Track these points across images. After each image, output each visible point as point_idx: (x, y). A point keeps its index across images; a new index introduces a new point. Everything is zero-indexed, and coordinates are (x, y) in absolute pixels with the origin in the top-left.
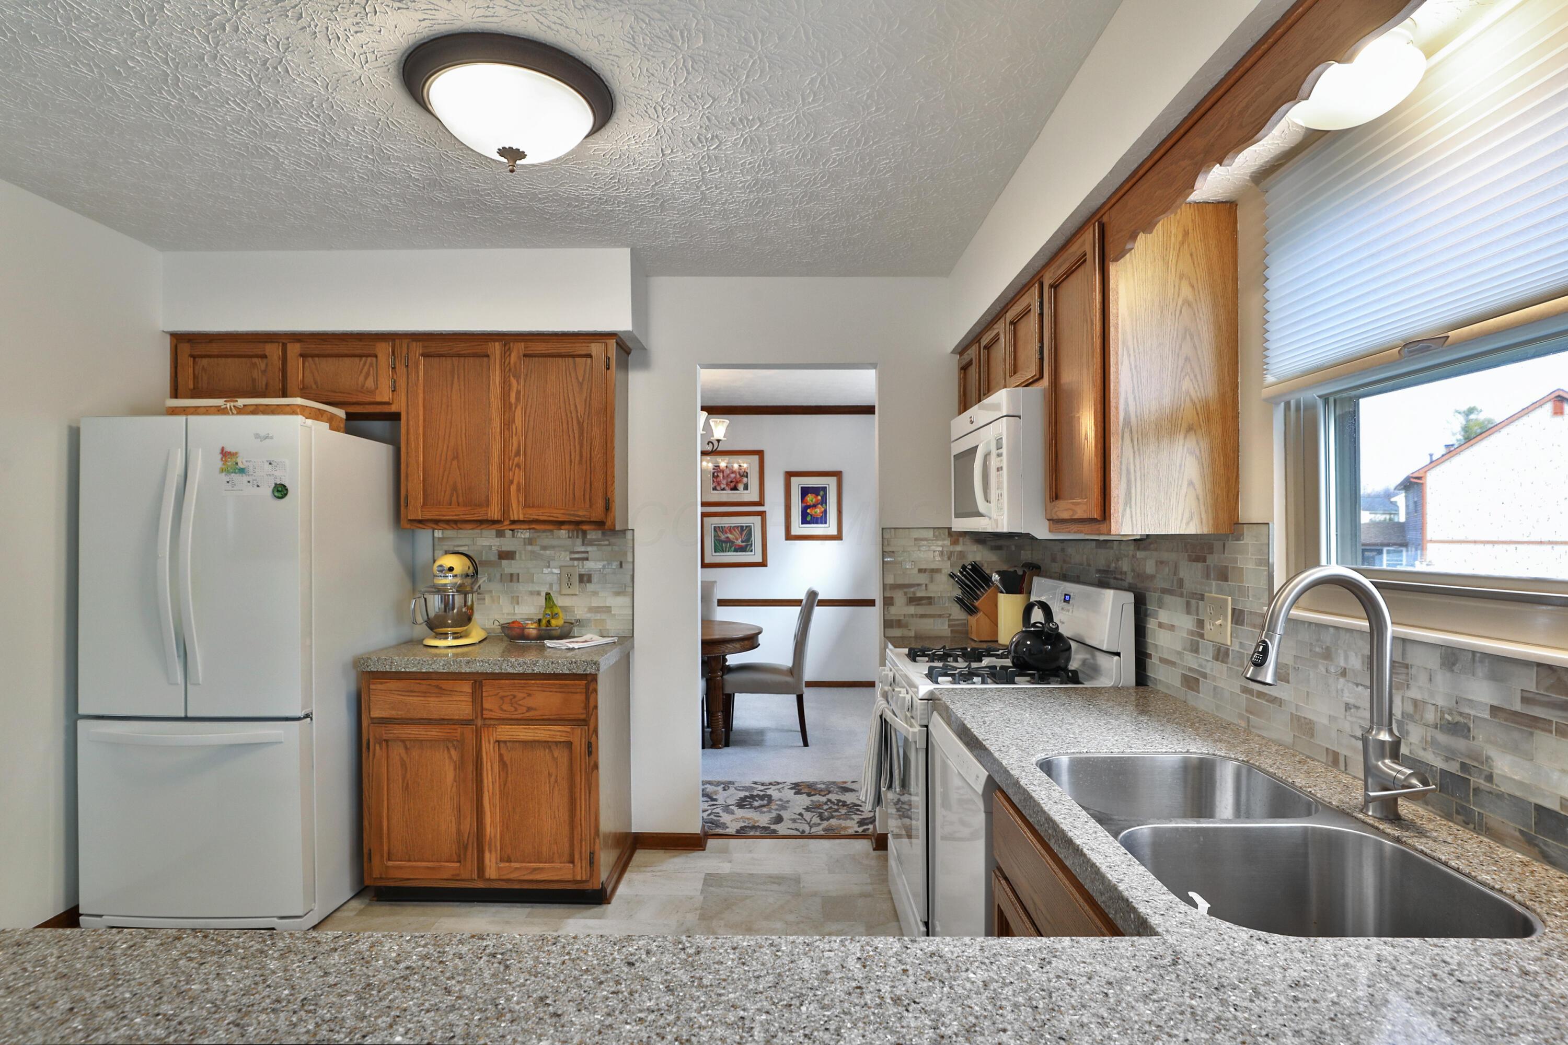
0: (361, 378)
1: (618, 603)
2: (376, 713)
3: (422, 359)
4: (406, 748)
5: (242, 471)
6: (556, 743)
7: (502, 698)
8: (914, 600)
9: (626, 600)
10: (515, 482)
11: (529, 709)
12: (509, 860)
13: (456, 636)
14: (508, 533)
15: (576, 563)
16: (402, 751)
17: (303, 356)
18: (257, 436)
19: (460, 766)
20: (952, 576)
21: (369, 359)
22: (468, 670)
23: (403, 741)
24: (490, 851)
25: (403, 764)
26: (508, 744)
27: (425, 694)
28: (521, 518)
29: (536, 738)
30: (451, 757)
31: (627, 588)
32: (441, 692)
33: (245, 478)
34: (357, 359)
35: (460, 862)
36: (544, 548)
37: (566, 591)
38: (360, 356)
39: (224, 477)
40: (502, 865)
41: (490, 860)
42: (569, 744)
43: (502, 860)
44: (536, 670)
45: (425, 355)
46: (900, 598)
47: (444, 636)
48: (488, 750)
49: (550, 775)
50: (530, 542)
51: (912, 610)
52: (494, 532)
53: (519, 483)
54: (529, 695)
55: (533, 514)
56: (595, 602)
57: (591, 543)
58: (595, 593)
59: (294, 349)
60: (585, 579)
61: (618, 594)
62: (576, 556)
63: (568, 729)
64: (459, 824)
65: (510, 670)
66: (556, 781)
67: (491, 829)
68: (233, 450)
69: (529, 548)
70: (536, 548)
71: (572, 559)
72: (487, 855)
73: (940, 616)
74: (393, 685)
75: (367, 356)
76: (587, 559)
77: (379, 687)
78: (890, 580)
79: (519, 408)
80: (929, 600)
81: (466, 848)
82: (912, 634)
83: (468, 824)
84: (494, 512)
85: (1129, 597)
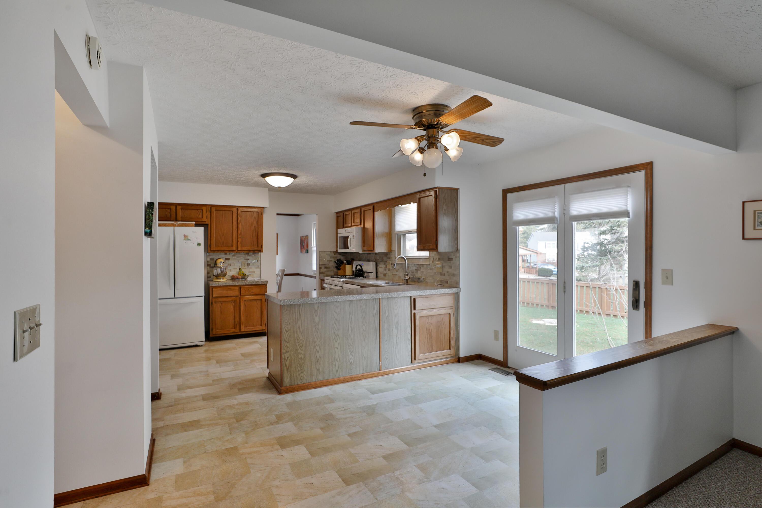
0: (197, 215)
1: (257, 271)
2: (214, 296)
3: (215, 211)
4: (221, 304)
5: (189, 240)
6: (258, 300)
7: (246, 290)
8: (326, 268)
9: (258, 270)
10: (239, 241)
11: (252, 292)
12: (246, 327)
13: (223, 279)
14: (228, 253)
15: (246, 261)
16: (220, 304)
17: (182, 209)
18: (193, 232)
19: (235, 307)
20: (335, 262)
21: (200, 211)
22: (238, 284)
23: (221, 302)
24: (243, 325)
25: (221, 307)
26: (247, 301)
27: (227, 290)
28: (241, 250)
29: (254, 299)
30: (232, 305)
31: (259, 267)
32: (231, 289)
33: (190, 241)
34: (196, 210)
35: (235, 328)
36: (237, 257)
37: (243, 267)
38: (197, 210)
39: (185, 241)
40: (245, 328)
41: (242, 327)
42: (261, 300)
43: (245, 327)
44: (254, 284)
45: (216, 210)
46: (323, 267)
47: (220, 278)
48: (242, 302)
49: (256, 307)
50: (234, 256)
51: (326, 270)
52: (224, 253)
53: (240, 242)
54: (252, 289)
55: (244, 249)
56: (251, 270)
57: (250, 256)
58: (251, 268)
59: (179, 207)
60: (248, 265)
61: (256, 268)
62: (246, 259)
63: (261, 296)
64: (235, 320)
65: (248, 284)
66: (258, 308)
67: (243, 320)
68: (187, 235)
69: (234, 257)
70: (235, 257)
71: (245, 260)
72: (242, 326)
73: (332, 271)
74: (219, 289)
75: (199, 210)
76: (249, 260)
77: (215, 289)
78: (321, 263)
79: (240, 223)
80: (329, 268)
81: (237, 325)
82: (326, 275)
83: (237, 319)
84: (234, 248)
85: (375, 263)
